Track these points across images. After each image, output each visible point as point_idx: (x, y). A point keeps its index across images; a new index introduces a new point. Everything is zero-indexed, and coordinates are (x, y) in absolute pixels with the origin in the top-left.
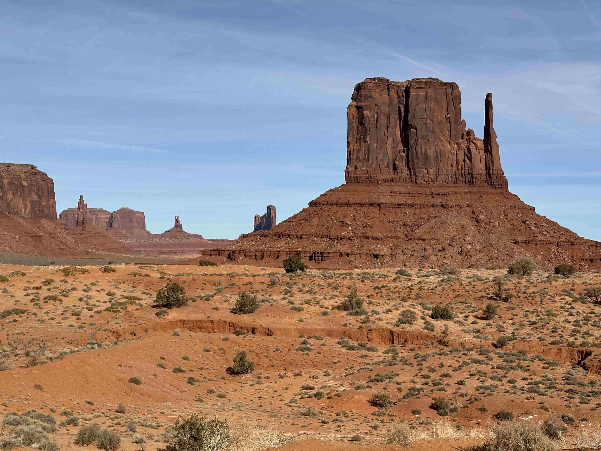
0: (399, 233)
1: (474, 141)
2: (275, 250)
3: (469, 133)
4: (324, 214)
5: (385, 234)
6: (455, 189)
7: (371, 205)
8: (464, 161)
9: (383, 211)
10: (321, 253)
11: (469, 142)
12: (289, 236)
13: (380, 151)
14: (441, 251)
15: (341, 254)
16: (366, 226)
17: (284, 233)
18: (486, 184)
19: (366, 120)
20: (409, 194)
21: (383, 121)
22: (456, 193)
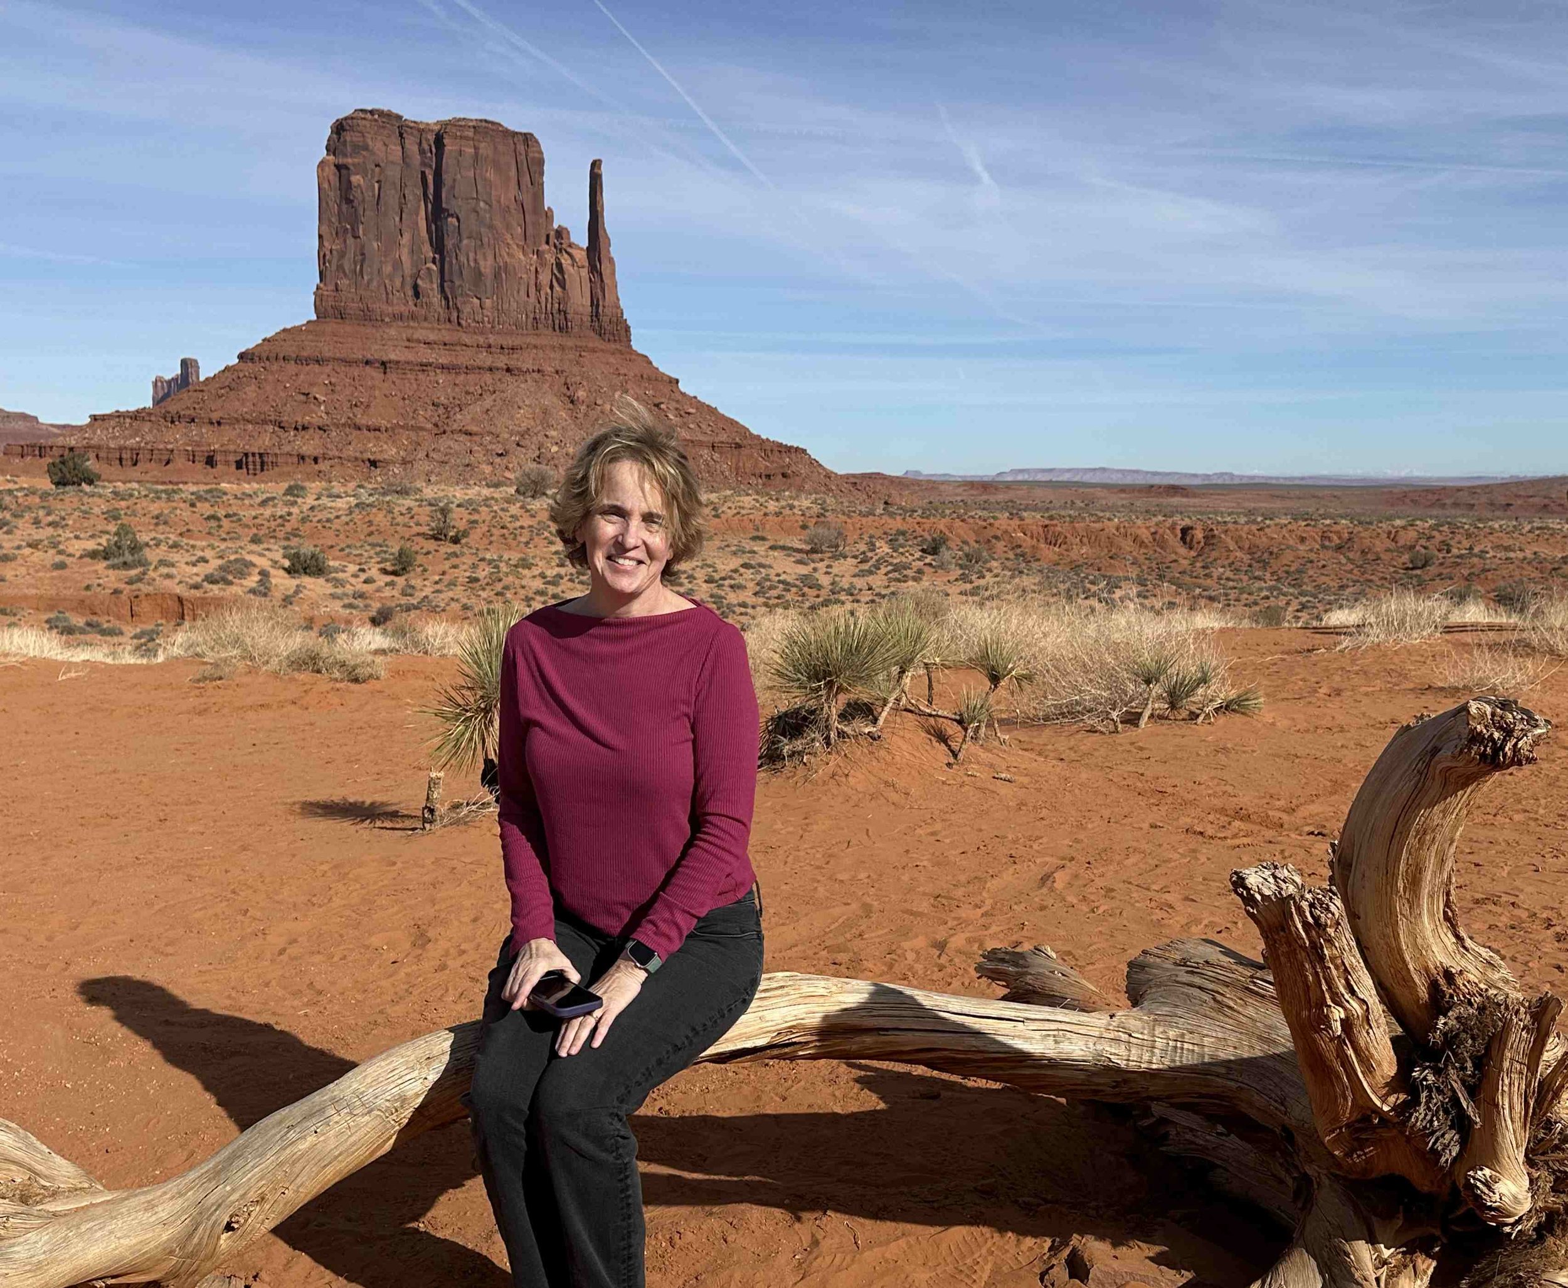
0: (421, 419)
1: (569, 250)
2: (161, 446)
3: (560, 233)
4: (270, 378)
5: (395, 421)
6: (532, 340)
7: (367, 363)
8: (551, 287)
9: (392, 376)
10: (261, 455)
11: (561, 250)
12: (193, 420)
13: (385, 256)
14: (501, 455)
15: (302, 458)
16: (356, 405)
17: (182, 413)
18: (592, 334)
19: (356, 194)
20: (445, 344)
21: (391, 198)
22: (536, 347)
